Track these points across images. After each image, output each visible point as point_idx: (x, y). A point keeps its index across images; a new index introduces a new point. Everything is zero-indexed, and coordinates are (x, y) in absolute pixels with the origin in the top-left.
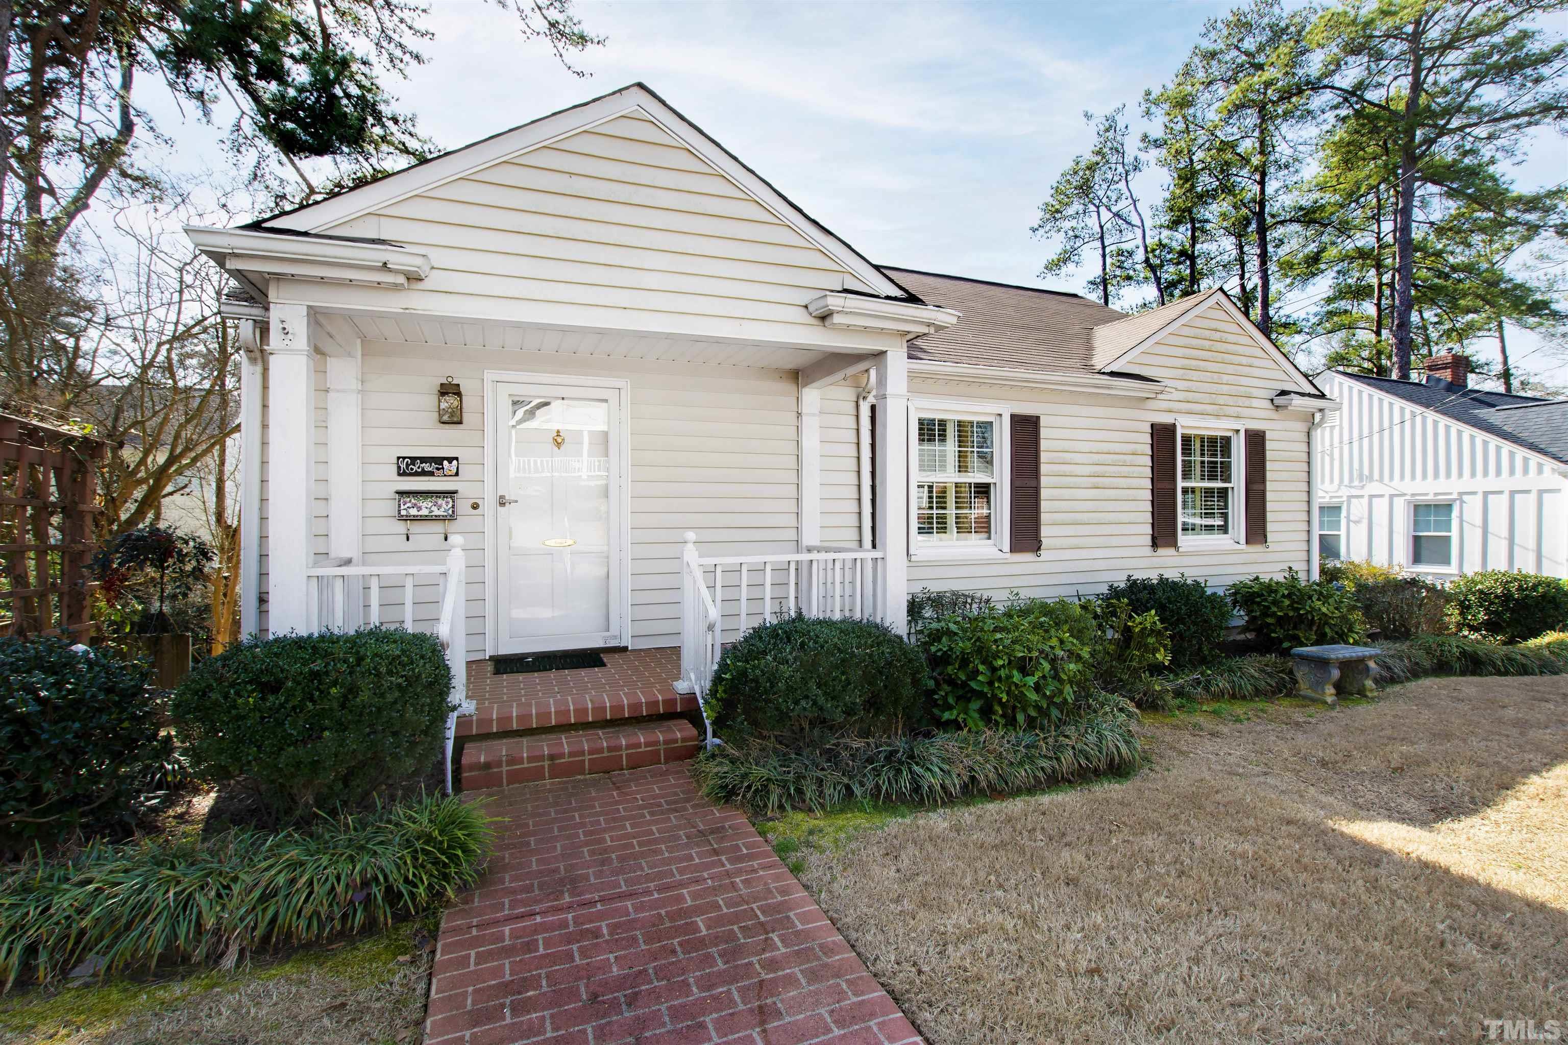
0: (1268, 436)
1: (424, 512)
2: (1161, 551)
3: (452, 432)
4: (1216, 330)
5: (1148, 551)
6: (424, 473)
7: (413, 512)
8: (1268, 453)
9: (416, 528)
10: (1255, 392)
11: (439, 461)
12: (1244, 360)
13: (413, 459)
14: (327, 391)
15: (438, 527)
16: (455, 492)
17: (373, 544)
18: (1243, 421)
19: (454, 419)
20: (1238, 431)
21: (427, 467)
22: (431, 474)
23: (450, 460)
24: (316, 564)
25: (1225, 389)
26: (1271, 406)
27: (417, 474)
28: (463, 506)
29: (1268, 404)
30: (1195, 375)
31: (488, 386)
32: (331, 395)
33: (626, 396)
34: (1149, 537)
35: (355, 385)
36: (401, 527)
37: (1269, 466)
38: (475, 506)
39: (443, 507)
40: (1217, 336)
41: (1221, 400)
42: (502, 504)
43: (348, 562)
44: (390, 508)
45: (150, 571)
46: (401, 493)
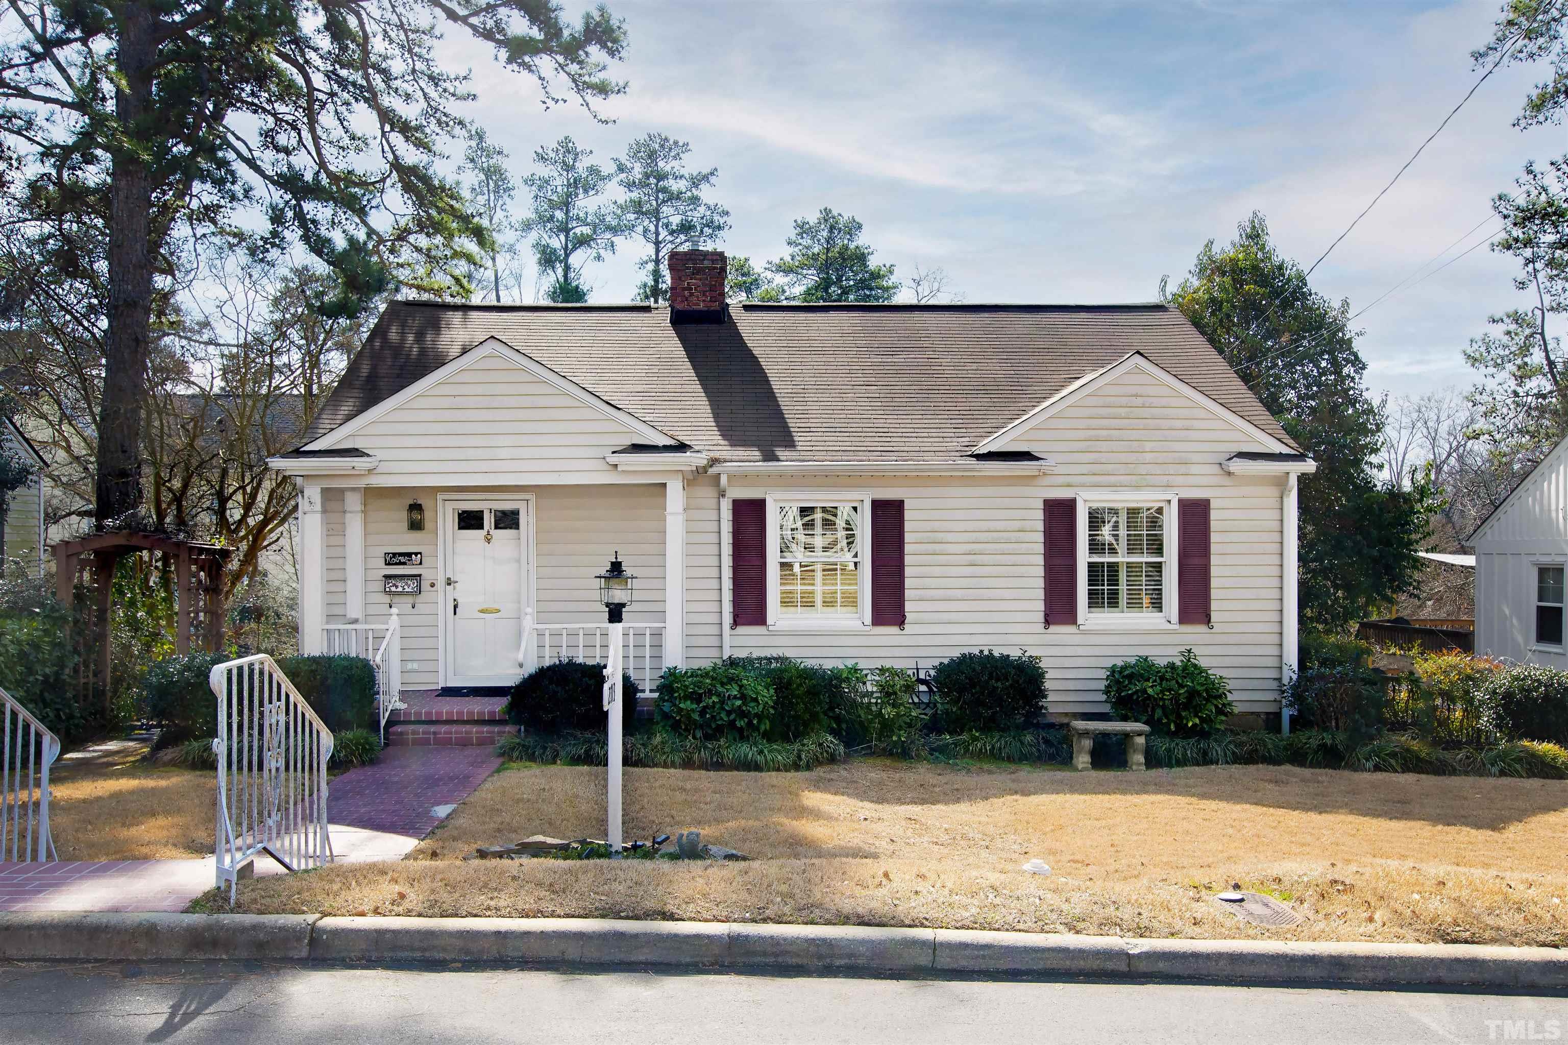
0: (1213, 504)
1: (400, 589)
2: (1053, 629)
3: (416, 535)
4: (1136, 396)
5: (1040, 627)
6: (400, 563)
7: (393, 589)
8: (1212, 523)
9: (396, 599)
10: (1195, 458)
11: (409, 555)
12: (1178, 424)
13: (394, 555)
14: (345, 512)
15: (410, 599)
16: (420, 576)
17: (372, 610)
18: (1176, 490)
19: (416, 526)
20: (1169, 501)
21: (402, 559)
22: (404, 564)
23: (416, 554)
24: (327, 623)
25: (1148, 457)
26: (1220, 471)
27: (396, 564)
28: (425, 585)
29: (1216, 469)
30: (1104, 446)
31: (440, 503)
32: (348, 515)
33: (532, 504)
34: (1042, 614)
35: (359, 507)
36: (387, 599)
37: (1214, 538)
38: (433, 585)
39: (411, 586)
40: (1139, 401)
41: (1143, 469)
42: (449, 584)
43: (356, 621)
44: (379, 586)
45: (253, 625)
46: (387, 577)
